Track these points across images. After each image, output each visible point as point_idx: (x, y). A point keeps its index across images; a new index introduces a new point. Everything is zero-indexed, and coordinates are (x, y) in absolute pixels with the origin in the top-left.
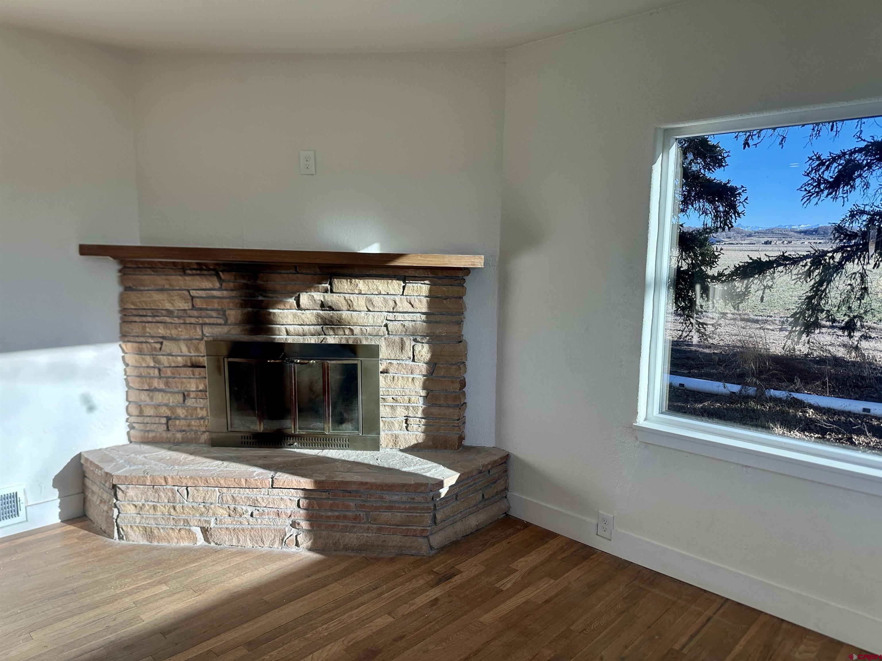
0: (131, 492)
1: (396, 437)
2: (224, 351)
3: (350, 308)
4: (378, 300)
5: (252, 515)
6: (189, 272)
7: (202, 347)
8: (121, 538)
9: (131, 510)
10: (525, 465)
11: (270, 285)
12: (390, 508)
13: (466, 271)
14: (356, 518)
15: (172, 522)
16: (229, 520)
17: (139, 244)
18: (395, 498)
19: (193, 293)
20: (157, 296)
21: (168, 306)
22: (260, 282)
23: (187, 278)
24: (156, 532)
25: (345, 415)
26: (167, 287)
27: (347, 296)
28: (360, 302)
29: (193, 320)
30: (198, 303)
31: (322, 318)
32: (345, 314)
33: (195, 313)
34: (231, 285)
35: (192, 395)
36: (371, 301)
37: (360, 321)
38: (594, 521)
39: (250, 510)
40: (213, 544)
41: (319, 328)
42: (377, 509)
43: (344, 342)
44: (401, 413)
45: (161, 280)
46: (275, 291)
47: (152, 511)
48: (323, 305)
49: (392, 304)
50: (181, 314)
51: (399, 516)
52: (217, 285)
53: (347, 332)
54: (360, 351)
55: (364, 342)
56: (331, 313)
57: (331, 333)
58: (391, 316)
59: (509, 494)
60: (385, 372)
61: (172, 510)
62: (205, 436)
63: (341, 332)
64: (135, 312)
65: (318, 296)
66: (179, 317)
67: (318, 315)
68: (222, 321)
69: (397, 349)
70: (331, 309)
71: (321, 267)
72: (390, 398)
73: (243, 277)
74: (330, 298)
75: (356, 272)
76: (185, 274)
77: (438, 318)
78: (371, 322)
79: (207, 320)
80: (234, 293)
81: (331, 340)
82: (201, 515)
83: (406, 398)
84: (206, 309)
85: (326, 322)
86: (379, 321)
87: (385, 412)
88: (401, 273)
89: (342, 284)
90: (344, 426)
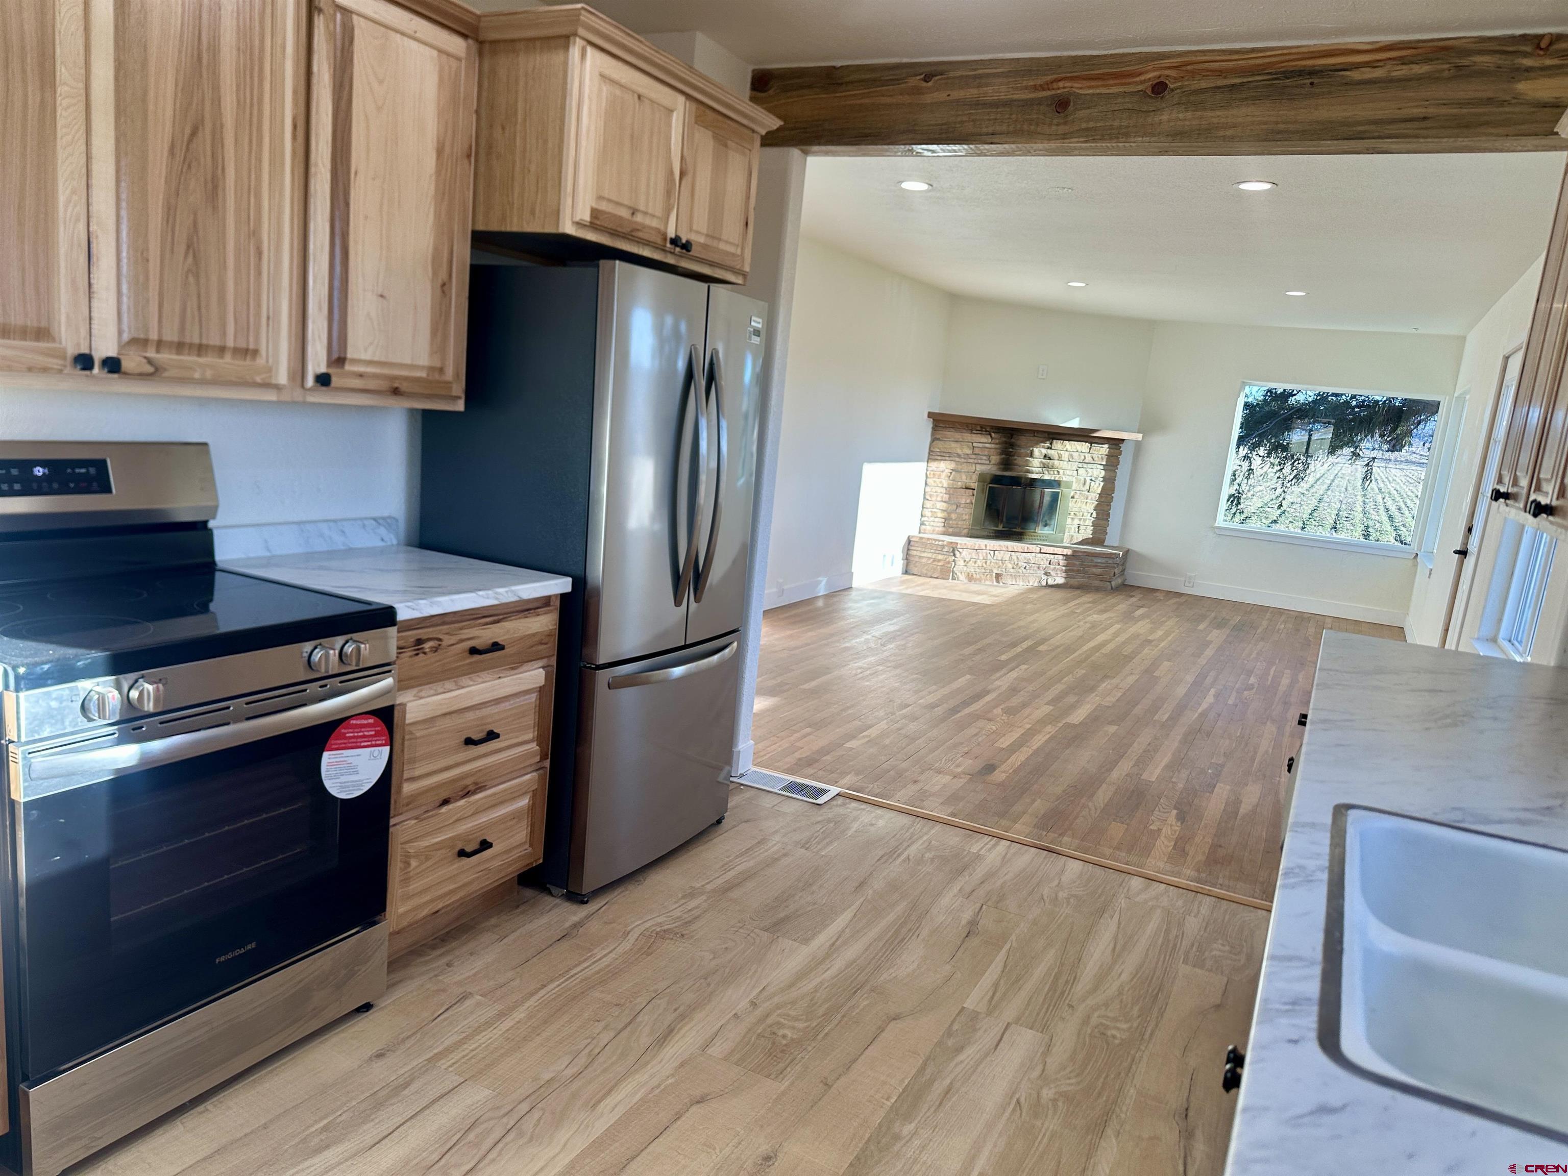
0: (965, 553)
1: (1072, 536)
2: (989, 480)
3: (1060, 459)
4: (1075, 455)
5: (1025, 568)
6: (975, 432)
7: (975, 477)
8: (952, 579)
9: (962, 563)
10: (1139, 555)
11: (1018, 443)
12: (1096, 566)
13: (1123, 441)
14: (1078, 571)
15: (983, 571)
16: (1012, 570)
17: (937, 411)
18: (1099, 561)
19: (975, 444)
20: (953, 445)
21: (959, 451)
22: (1013, 440)
23: (974, 435)
24: (975, 576)
25: (1048, 522)
26: (961, 440)
27: (1059, 452)
28: (1065, 456)
29: (971, 461)
30: (977, 451)
31: (1044, 464)
32: (1056, 463)
33: (974, 457)
34: (997, 441)
35: (962, 506)
36: (1072, 456)
37: (1064, 467)
38: (1183, 579)
39: (1025, 564)
40: (1001, 584)
41: (1040, 469)
42: (1089, 566)
43: (1053, 478)
44: (1076, 522)
45: (958, 436)
46: (1019, 446)
47: (973, 564)
48: (1047, 456)
49: (1083, 458)
50: (966, 456)
51: (1098, 571)
52: (990, 440)
53: (1056, 472)
54: (1062, 484)
55: (1064, 479)
56: (1048, 461)
57: (1046, 472)
58: (1080, 465)
59: (1125, 573)
60: (1073, 497)
61: (984, 565)
62: (965, 531)
63: (1052, 472)
64: (939, 454)
65: (1044, 450)
66: (965, 458)
67: (1041, 462)
68: (988, 462)
69: (1081, 485)
70: (1050, 459)
71: (1049, 433)
72: (1072, 513)
73: (1005, 437)
74: (1050, 452)
75: (1067, 437)
76: (972, 433)
77: (1110, 468)
78: (1069, 468)
79: (980, 461)
80: (997, 446)
81: (1046, 477)
82: (999, 567)
83: (1081, 513)
84: (979, 455)
85: (1045, 466)
86: (1075, 468)
87: (1069, 521)
88: (1091, 440)
89: (1057, 444)
90: (1046, 528)
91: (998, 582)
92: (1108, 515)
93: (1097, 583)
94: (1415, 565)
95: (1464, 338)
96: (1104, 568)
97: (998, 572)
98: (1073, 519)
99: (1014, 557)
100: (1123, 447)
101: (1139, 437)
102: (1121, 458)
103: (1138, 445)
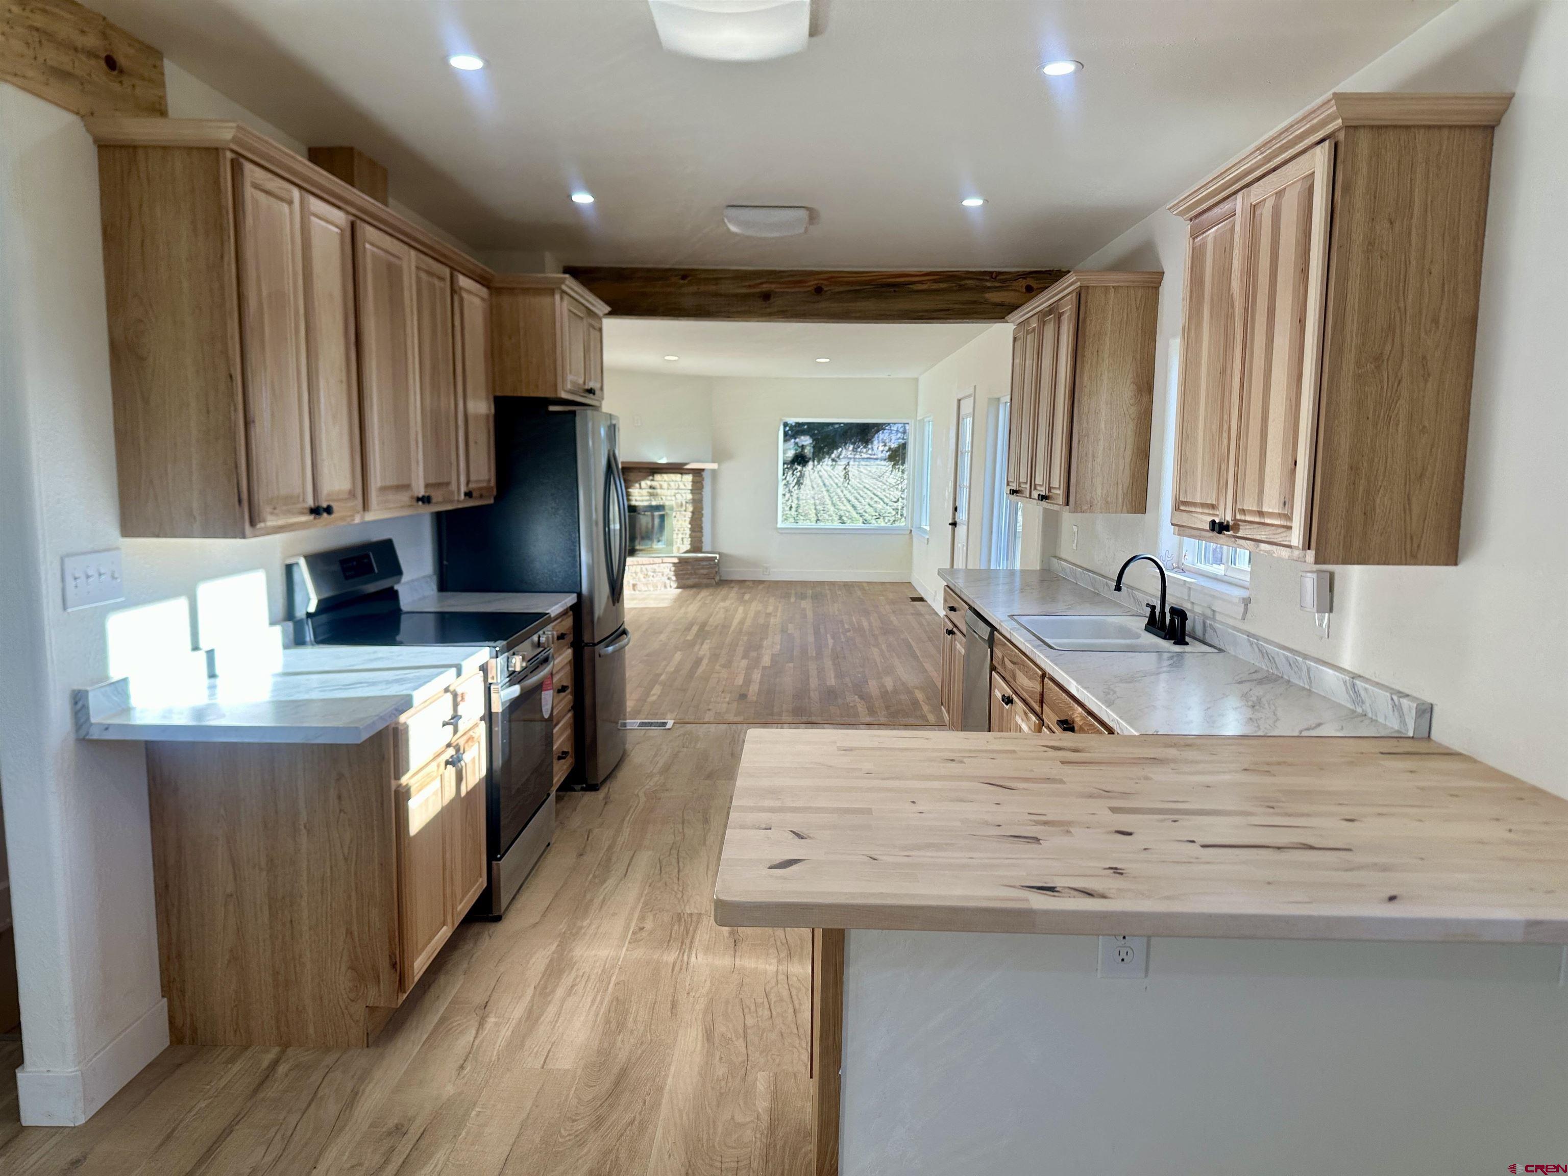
1: (678, 548)
3: (661, 488)
4: (672, 484)
10: (729, 556)
11: (630, 478)
12: (703, 568)
13: (703, 470)
14: (691, 574)
16: (644, 580)
18: (703, 564)
25: (660, 538)
27: (660, 483)
28: (665, 485)
31: (650, 493)
32: (659, 491)
36: (669, 485)
37: (665, 494)
38: (762, 570)
39: (652, 574)
41: (649, 498)
42: (698, 569)
43: (659, 504)
44: (680, 536)
46: (632, 481)
48: (651, 487)
49: (678, 486)
51: (704, 571)
53: (660, 499)
54: (666, 508)
55: (667, 503)
56: (653, 491)
57: (654, 500)
58: (677, 491)
59: (724, 571)
60: (675, 517)
63: (658, 500)
65: (649, 483)
67: (648, 492)
70: (654, 488)
71: (651, 469)
72: (675, 529)
74: (654, 484)
75: (664, 471)
77: (696, 491)
78: (669, 494)
81: (654, 503)
83: (682, 529)
85: (651, 495)
86: (673, 494)
87: (675, 536)
88: (683, 471)
89: (658, 477)
90: (660, 543)
91: (634, 590)
92: (702, 528)
93: (705, 581)
94: (911, 538)
95: (916, 380)
96: (708, 568)
97: (635, 582)
98: (677, 534)
99: (644, 569)
100: (704, 474)
101: (714, 466)
102: (704, 483)
103: (714, 472)
